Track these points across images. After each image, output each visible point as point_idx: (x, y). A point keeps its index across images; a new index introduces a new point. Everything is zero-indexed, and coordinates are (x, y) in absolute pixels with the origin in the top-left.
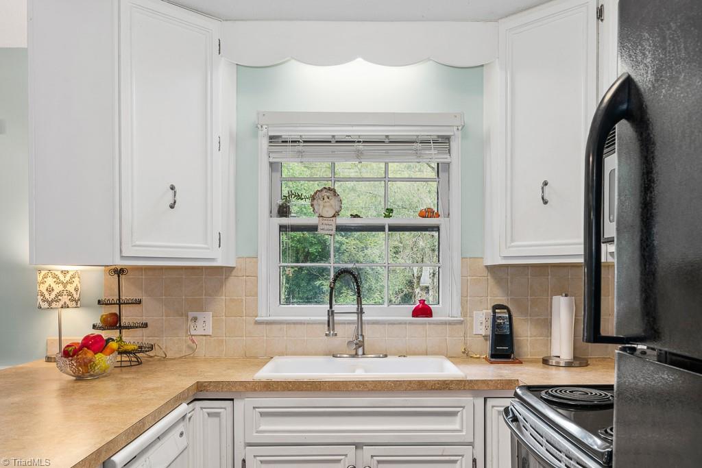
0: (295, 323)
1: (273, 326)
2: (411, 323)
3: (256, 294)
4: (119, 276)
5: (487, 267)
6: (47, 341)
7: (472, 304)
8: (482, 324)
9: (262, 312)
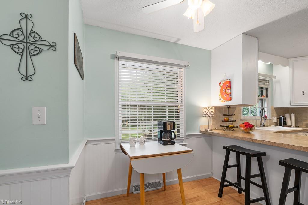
3: (240, 113)
4: (229, 108)
6: (200, 126)
7: (272, 115)
8: (275, 119)
9: (241, 118)
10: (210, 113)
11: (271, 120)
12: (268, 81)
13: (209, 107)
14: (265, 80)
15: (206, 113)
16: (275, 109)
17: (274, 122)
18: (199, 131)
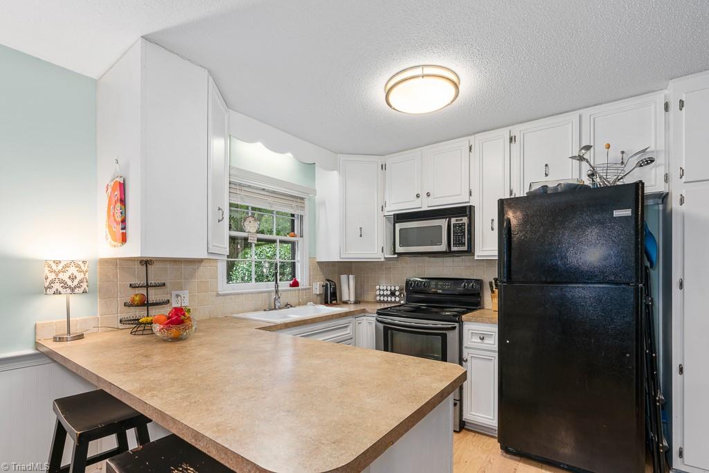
0: (238, 294)
1: (227, 297)
2: (290, 290)
3: (217, 278)
4: (147, 266)
5: (318, 262)
6: (36, 325)
7: (312, 279)
8: (317, 289)
9: (219, 290)
10: (62, 282)
11: (309, 289)
12: (302, 199)
13: (57, 263)
14: (292, 196)
15: (48, 281)
16: (319, 263)
17: (317, 295)
18: (32, 344)
